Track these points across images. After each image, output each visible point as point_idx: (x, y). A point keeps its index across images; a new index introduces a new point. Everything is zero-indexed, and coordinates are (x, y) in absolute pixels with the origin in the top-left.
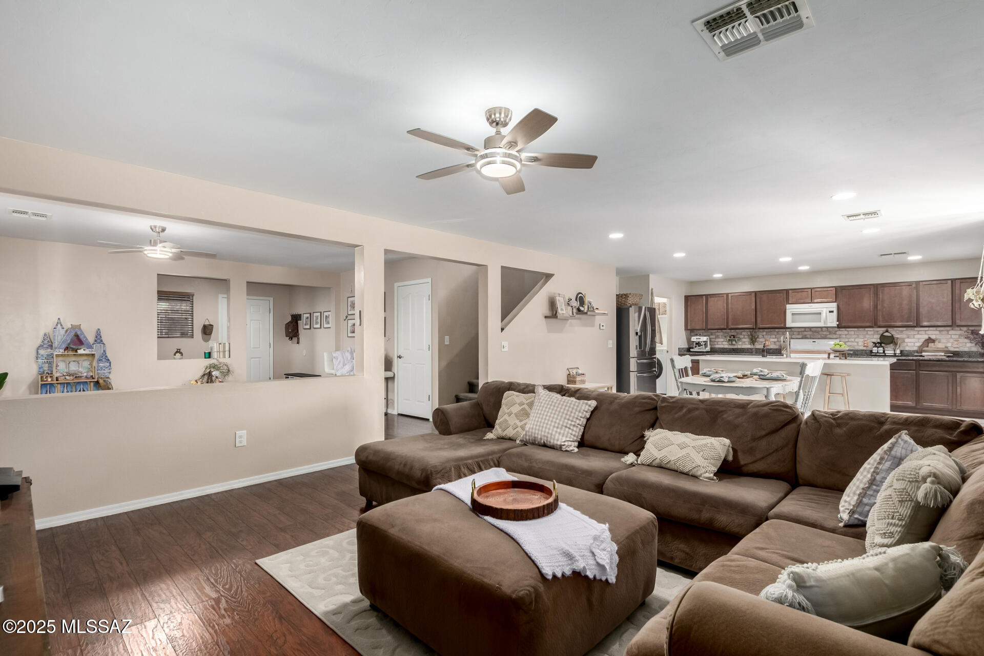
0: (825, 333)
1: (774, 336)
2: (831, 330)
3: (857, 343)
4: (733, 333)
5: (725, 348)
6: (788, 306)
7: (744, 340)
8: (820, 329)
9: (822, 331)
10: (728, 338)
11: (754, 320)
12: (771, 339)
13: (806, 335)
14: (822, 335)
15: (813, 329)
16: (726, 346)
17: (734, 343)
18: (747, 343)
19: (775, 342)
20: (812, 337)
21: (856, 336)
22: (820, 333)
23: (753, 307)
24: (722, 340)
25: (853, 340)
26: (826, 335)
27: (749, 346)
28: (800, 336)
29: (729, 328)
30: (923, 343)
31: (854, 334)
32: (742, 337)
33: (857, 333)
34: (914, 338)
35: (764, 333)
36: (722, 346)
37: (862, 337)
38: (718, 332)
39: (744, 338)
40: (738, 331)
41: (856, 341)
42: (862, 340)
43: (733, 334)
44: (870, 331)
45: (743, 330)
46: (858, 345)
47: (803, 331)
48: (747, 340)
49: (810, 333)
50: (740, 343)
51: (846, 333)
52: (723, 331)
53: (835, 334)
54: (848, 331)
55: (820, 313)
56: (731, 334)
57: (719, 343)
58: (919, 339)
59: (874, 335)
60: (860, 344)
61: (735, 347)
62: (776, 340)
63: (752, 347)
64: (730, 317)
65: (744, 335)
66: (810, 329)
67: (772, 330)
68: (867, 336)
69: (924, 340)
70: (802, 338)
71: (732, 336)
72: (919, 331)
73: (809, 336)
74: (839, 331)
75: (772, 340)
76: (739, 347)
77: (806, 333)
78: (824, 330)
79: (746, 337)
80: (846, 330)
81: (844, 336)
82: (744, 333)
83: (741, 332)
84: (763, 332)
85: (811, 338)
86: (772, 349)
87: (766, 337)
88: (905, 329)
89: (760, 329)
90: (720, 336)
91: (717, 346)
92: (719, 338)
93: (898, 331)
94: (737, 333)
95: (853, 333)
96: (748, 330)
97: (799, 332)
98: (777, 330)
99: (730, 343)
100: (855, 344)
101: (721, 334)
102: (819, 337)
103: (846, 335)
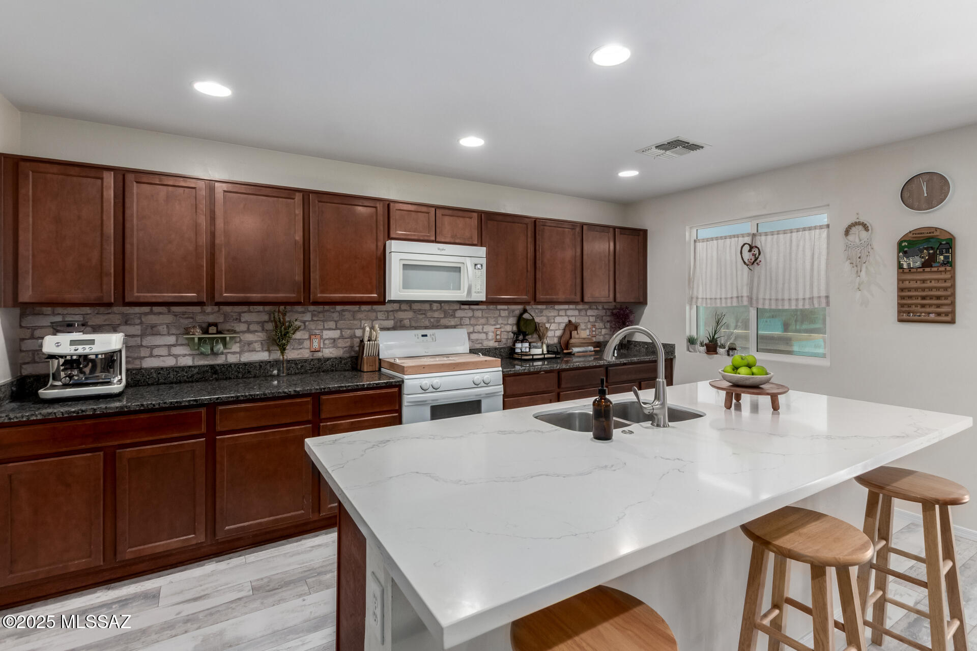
0: (436, 315)
1: (332, 324)
2: (446, 307)
3: (486, 333)
4: (210, 314)
5: (183, 368)
6: (394, 246)
7: (249, 337)
8: (427, 306)
9: (431, 309)
10: (198, 334)
11: (299, 278)
12: (325, 332)
13: (401, 320)
14: (432, 320)
15: (415, 306)
16: (187, 361)
17: (220, 347)
18: (257, 346)
19: (334, 340)
20: (414, 324)
21: (483, 321)
22: (429, 314)
23: (299, 237)
24: (171, 340)
25: (479, 328)
26: (438, 320)
27: (263, 356)
28: (390, 323)
29: (217, 299)
30: (564, 330)
31: (482, 317)
32: (243, 327)
33: (486, 315)
34: (554, 322)
35: (308, 317)
36: (170, 362)
37: (492, 321)
38: (151, 313)
39: (248, 331)
40: (228, 309)
41: (485, 330)
42: (492, 328)
43: (211, 319)
44: (504, 310)
45: (245, 308)
46: (487, 339)
47: (397, 311)
48: (256, 337)
49: (410, 315)
50: (236, 348)
51: (470, 314)
52: (176, 309)
53: (454, 316)
54: (473, 310)
55: (458, 270)
56: (200, 318)
57: (156, 352)
58: (559, 323)
59: (508, 317)
60: (491, 335)
61: (220, 360)
62: (336, 334)
63: (277, 355)
64: (222, 262)
65: (249, 323)
66: (411, 307)
67: (327, 307)
68: (500, 321)
69: (564, 325)
70: (394, 328)
71: (210, 325)
72: (559, 310)
73: (407, 322)
74: (460, 309)
75: (327, 334)
76: (232, 359)
77: (401, 315)
78: (435, 308)
79: (253, 327)
80: (470, 309)
81: (467, 321)
82: (246, 317)
83: (240, 314)
84: (303, 313)
85: (416, 328)
86: (328, 359)
87: (312, 326)
88: (544, 307)
89: (316, 303)
90: (163, 329)
91: (150, 363)
92: (158, 334)
93: (537, 311)
94: (226, 316)
95: (479, 314)
96: (260, 308)
97: (387, 312)
98: (339, 308)
99: (206, 349)
100: (483, 336)
101: (168, 319)
102: (427, 323)
103: (470, 318)
